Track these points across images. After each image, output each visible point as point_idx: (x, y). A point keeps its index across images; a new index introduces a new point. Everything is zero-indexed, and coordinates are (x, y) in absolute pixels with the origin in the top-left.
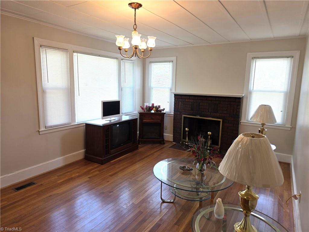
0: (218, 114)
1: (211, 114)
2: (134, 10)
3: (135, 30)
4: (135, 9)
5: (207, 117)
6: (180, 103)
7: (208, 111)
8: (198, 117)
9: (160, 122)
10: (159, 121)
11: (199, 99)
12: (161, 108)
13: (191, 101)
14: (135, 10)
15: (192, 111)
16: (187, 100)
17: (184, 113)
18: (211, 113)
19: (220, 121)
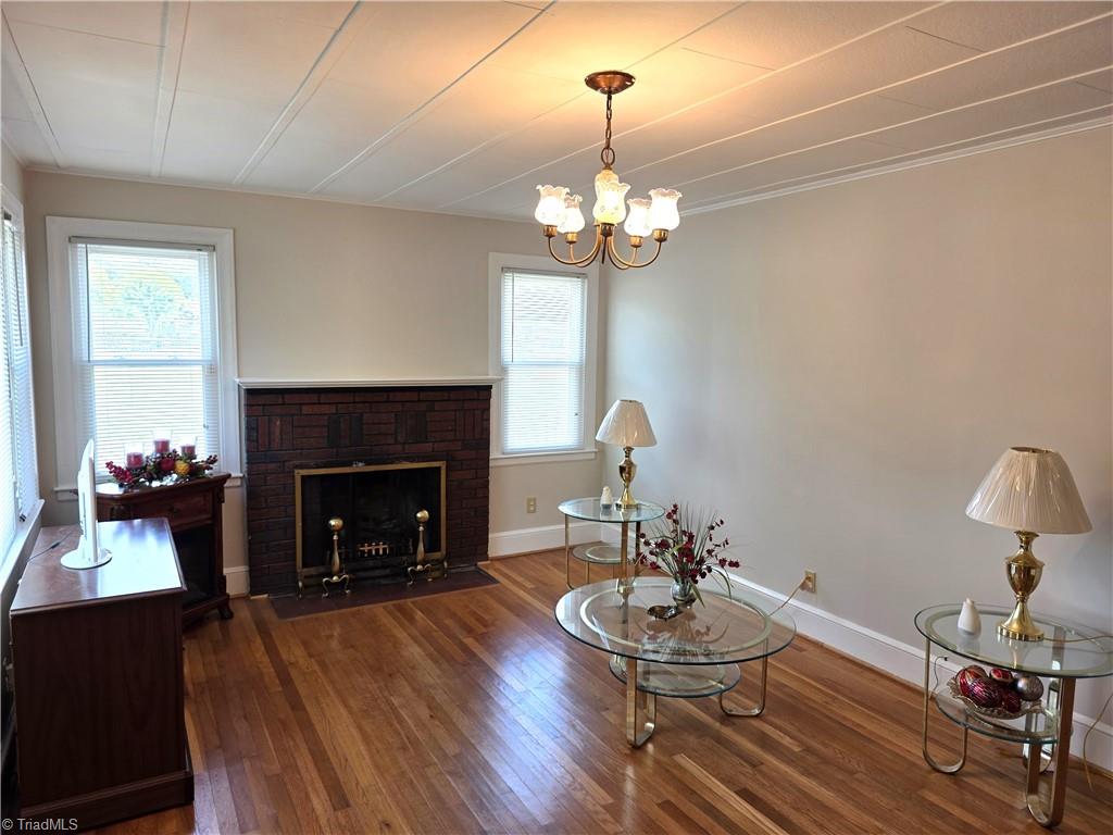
0: (428, 447)
1: (404, 448)
2: (606, 96)
3: (608, 166)
4: (610, 94)
5: (392, 463)
6: (278, 423)
7: (396, 439)
8: (360, 467)
9: (209, 522)
10: (204, 516)
11: (357, 400)
12: (201, 456)
13: (325, 409)
14: (610, 98)
15: (335, 450)
16: (305, 410)
17: (298, 462)
18: (407, 446)
19: (439, 469)
